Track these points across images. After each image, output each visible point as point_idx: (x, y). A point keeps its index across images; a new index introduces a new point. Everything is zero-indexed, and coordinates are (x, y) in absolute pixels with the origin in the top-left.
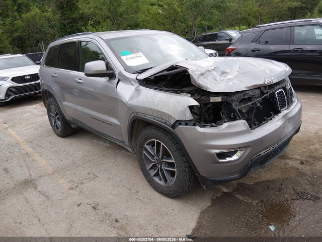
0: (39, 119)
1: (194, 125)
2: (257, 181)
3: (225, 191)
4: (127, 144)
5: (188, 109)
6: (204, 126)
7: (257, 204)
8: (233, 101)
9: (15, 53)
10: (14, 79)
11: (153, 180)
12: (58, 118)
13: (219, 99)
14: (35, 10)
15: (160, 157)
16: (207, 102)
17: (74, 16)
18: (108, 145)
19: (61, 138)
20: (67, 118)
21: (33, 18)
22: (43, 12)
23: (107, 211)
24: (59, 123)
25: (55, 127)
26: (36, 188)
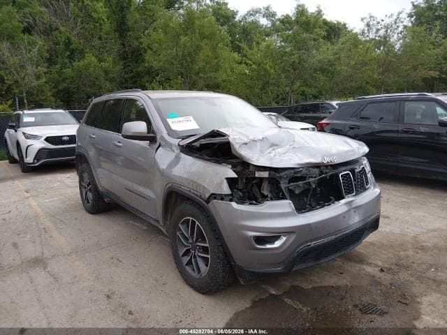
0: (69, 191)
1: (231, 200)
2: (316, 285)
3: (274, 293)
4: (161, 223)
5: (225, 181)
6: (242, 203)
7: (308, 312)
8: (281, 177)
9: (57, 108)
10: (48, 140)
11: (185, 269)
12: (90, 189)
13: (265, 174)
14: (91, 59)
15: (194, 239)
16: (252, 176)
17: (139, 69)
18: (145, 228)
19: (90, 215)
20: (100, 188)
21: (87, 67)
22: (100, 61)
23: (123, 301)
24: (90, 195)
25: (85, 199)
26: (45, 268)
